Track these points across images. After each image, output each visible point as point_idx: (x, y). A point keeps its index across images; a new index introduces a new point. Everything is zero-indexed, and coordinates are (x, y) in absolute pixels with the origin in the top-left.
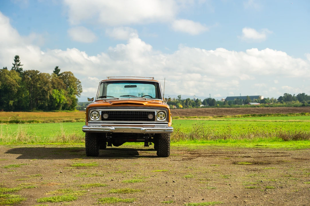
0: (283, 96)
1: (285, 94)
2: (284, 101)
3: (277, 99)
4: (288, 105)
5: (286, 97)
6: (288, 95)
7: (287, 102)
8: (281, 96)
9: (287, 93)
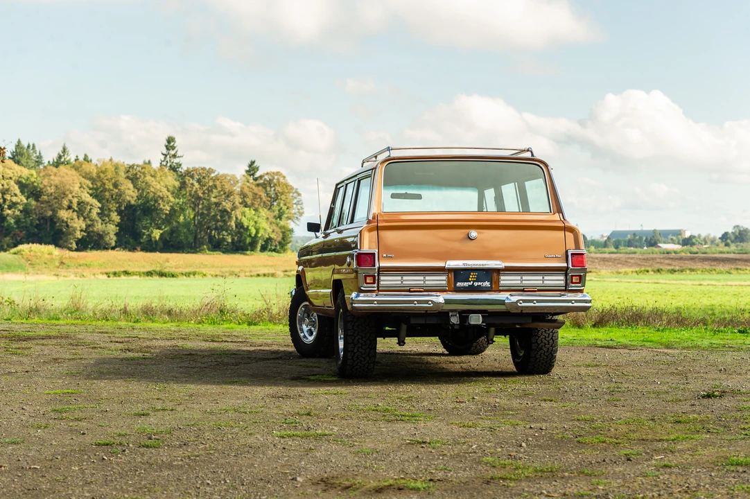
0: (730, 230)
1: (734, 227)
2: (732, 242)
3: (718, 238)
4: (741, 250)
5: (737, 234)
6: (742, 229)
7: (738, 243)
8: (726, 231)
9: (741, 225)
